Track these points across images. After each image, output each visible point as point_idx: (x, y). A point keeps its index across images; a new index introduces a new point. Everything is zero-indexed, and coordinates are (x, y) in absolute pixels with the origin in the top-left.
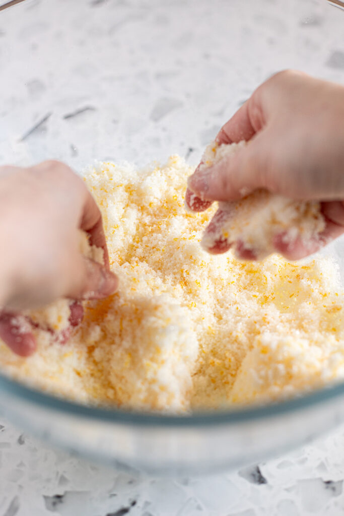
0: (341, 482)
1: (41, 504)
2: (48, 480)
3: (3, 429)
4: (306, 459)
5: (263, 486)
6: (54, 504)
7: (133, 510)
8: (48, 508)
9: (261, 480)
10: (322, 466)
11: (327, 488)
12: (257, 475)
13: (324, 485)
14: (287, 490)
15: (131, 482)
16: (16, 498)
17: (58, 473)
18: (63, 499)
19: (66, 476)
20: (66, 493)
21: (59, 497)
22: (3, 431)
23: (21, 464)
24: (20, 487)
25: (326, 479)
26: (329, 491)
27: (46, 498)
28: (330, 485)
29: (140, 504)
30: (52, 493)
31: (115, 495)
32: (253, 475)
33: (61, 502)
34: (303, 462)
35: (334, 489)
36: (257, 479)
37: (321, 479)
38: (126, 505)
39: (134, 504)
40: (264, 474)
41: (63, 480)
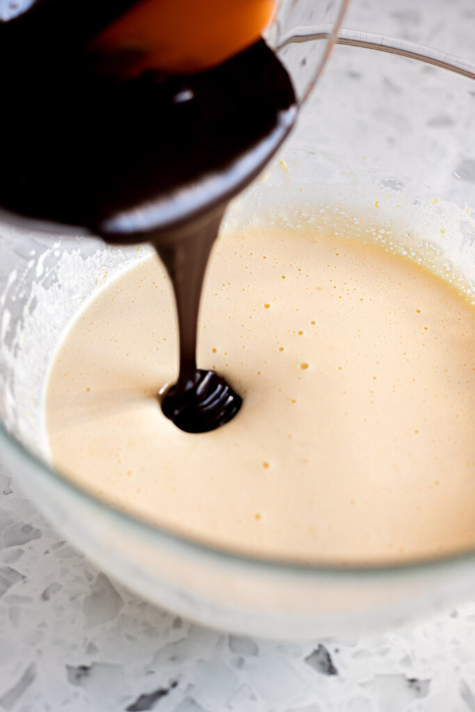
0: (428, 681)
1: (63, 675)
2: (74, 647)
3: (26, 580)
4: (388, 650)
5: (332, 678)
6: (78, 676)
7: (174, 693)
8: (70, 681)
9: (331, 670)
10: (407, 660)
11: (411, 687)
12: (327, 663)
13: (407, 684)
14: (362, 685)
15: (173, 659)
16: (32, 666)
17: (86, 639)
18: (90, 672)
19: (97, 644)
20: (94, 664)
21: (84, 669)
22: (25, 582)
23: (43, 625)
24: (39, 652)
25: (411, 676)
26: (412, 692)
27: (69, 668)
28: (415, 684)
29: (181, 686)
30: (76, 663)
31: (152, 672)
32: (322, 663)
33: (87, 674)
34: (384, 652)
35: (418, 689)
36: (327, 668)
37: (403, 676)
38: (165, 685)
39: (174, 685)
40: (336, 662)
41: (91, 648)
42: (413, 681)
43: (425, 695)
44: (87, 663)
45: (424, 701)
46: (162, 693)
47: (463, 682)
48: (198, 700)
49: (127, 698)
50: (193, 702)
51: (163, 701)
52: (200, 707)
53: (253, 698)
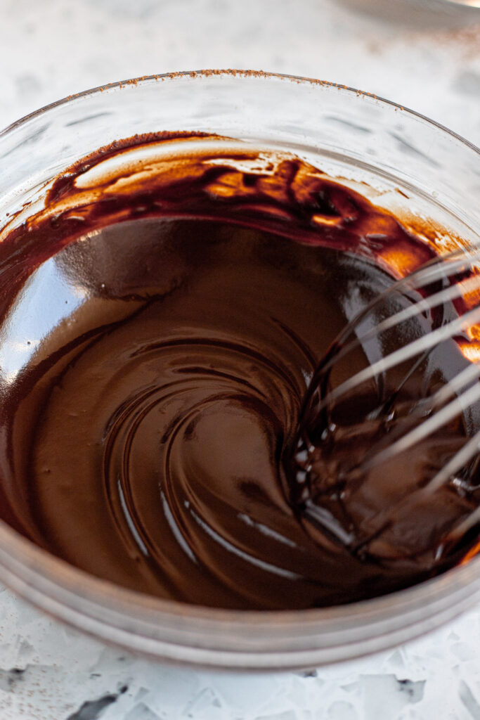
42: (404, 682)
43: (420, 699)
44: (21, 665)
45: (416, 707)
46: (110, 699)
47: (463, 683)
48: (152, 708)
49: (68, 707)
50: (146, 709)
51: (111, 708)
52: (154, 715)
53: (217, 704)
